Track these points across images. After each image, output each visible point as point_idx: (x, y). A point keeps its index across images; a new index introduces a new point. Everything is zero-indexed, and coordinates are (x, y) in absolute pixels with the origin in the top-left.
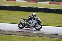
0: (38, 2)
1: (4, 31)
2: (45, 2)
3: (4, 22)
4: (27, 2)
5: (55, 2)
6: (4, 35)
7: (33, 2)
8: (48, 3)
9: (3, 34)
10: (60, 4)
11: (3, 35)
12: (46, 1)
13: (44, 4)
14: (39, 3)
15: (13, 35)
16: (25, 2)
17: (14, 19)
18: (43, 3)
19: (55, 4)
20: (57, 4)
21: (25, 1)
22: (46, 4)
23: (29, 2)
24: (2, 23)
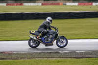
0: (24, 4)
2: (35, 3)
4: (7, 5)
5: (50, 2)
7: (16, 4)
8: (41, 4)
10: (59, 4)
12: (37, 1)
13: (34, 6)
14: (26, 6)
16: (3, 6)
18: (32, 4)
19: (51, 4)
20: (54, 4)
21: (3, 4)
22: (38, 5)
23: (10, 5)
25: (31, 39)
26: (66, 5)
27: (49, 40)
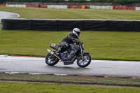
1: (111, 77)
3: (110, 57)
6: (111, 87)
9: (108, 84)
11: (108, 87)
15: (131, 86)
17: (132, 50)
24: (106, 59)
25: (49, 54)
26: (89, 8)
27: (69, 56)
